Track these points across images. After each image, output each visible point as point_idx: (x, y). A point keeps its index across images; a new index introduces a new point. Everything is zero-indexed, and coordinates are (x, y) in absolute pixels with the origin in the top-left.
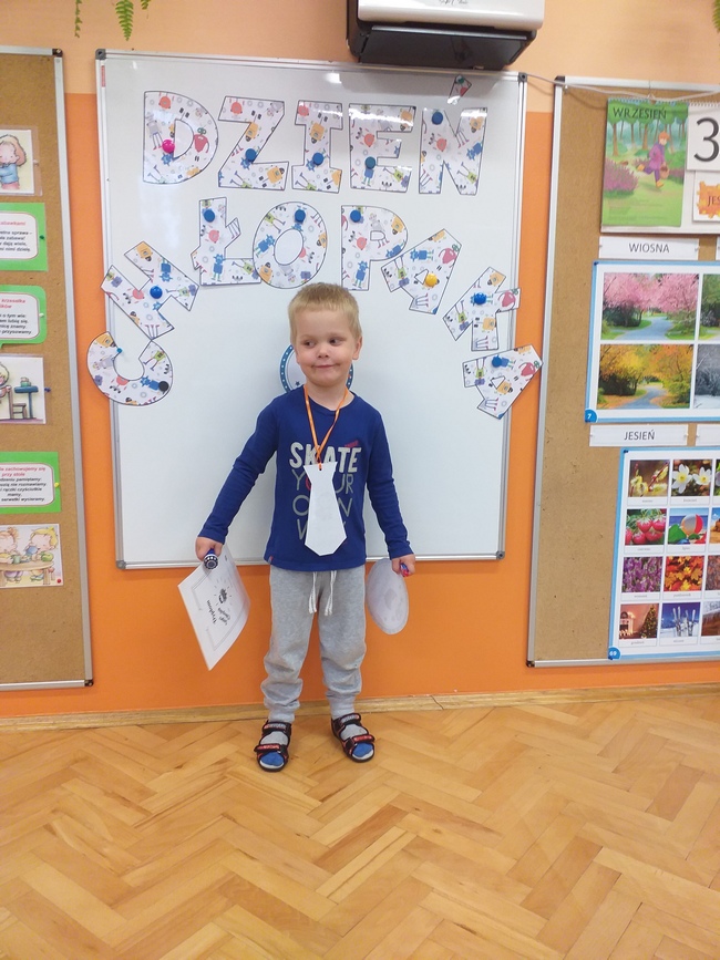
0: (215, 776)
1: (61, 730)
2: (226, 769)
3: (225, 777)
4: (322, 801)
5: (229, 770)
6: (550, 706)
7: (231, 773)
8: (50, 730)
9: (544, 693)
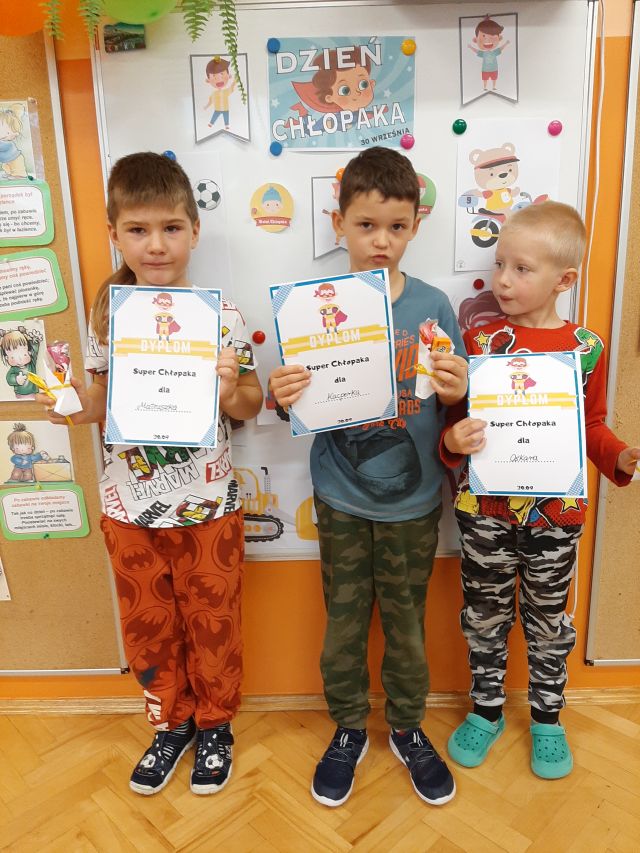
0: (243, 796)
1: (100, 716)
2: (255, 785)
3: (254, 798)
4: (354, 843)
5: (258, 787)
6: (610, 708)
7: (260, 792)
8: (89, 715)
9: (603, 692)
